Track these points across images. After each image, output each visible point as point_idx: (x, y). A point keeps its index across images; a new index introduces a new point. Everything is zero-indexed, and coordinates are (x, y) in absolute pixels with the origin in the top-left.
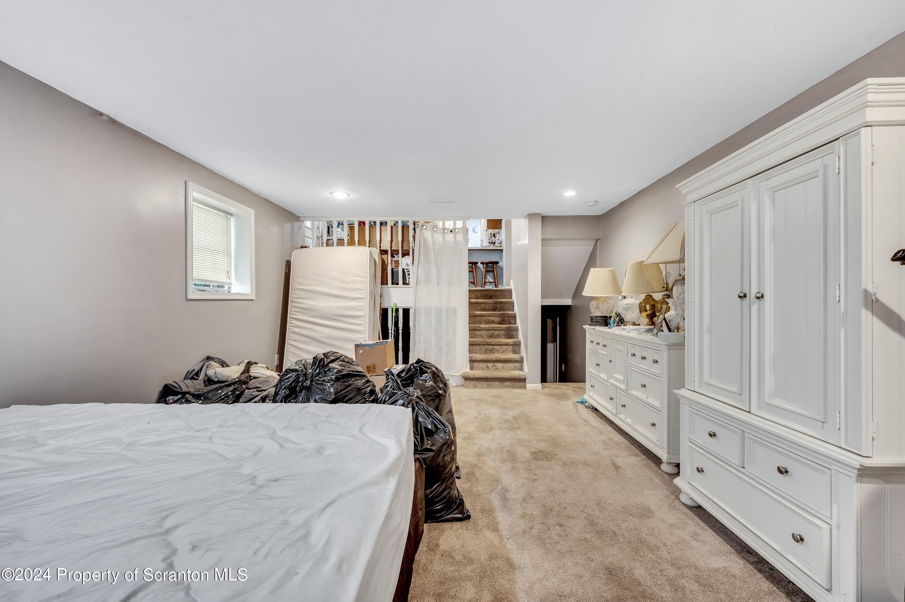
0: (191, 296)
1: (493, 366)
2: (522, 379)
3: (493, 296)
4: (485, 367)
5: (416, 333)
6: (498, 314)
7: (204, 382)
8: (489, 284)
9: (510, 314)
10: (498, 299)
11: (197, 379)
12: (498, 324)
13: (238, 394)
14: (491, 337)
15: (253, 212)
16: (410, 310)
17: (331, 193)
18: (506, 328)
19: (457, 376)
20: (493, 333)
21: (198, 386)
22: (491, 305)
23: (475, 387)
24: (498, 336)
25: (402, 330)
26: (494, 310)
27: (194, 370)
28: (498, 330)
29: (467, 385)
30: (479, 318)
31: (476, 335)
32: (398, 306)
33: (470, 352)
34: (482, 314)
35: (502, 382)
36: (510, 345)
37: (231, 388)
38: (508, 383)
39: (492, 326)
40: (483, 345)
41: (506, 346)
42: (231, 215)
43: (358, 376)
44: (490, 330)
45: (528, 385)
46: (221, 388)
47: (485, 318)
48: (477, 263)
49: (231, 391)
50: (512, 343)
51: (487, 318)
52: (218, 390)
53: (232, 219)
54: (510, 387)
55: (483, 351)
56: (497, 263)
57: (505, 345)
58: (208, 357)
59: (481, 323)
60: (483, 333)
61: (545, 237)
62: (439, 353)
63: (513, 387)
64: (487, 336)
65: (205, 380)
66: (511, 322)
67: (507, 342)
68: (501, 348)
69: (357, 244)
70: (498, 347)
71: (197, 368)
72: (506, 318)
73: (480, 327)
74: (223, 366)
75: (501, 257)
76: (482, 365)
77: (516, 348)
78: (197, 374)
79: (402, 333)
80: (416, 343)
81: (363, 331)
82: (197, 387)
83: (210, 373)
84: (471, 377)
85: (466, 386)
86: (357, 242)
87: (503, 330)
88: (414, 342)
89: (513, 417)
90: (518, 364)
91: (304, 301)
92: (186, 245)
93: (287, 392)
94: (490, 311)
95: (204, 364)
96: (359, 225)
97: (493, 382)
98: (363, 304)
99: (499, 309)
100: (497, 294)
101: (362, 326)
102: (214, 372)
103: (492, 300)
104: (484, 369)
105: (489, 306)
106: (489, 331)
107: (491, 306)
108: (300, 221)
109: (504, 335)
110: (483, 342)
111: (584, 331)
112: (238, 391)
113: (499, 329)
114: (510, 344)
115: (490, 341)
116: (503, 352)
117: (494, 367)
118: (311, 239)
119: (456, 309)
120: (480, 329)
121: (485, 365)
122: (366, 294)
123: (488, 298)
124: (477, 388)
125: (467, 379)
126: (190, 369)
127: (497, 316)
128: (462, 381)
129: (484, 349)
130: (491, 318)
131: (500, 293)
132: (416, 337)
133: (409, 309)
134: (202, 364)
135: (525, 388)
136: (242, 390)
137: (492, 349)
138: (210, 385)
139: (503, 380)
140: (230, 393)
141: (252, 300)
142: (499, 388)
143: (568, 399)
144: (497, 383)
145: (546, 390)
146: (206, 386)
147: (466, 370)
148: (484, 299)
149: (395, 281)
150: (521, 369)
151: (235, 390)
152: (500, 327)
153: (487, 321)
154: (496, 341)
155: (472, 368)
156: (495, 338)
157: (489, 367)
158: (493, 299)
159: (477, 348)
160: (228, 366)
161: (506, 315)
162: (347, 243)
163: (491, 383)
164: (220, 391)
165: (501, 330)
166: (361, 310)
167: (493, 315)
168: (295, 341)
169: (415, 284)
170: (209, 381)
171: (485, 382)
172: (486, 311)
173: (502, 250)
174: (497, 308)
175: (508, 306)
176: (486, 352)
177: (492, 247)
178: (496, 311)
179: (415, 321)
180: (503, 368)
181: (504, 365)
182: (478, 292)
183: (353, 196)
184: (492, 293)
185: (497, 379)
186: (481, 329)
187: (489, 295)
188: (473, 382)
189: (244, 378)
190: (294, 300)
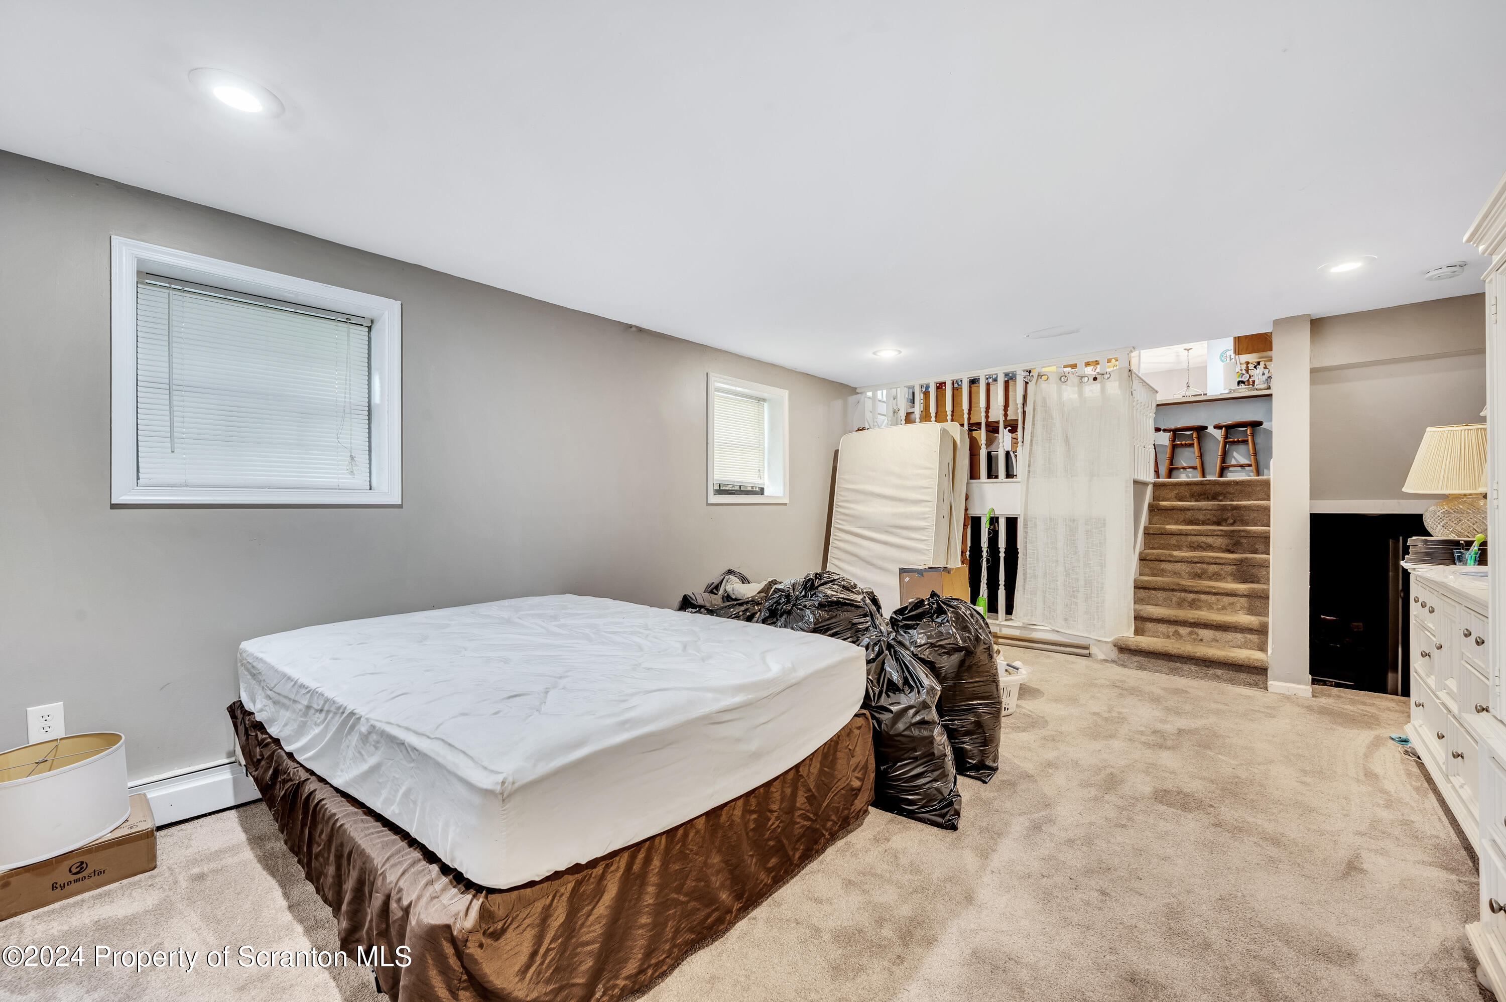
0: (711, 501)
1: (1190, 633)
2: (1256, 668)
3: (1222, 494)
4: (1171, 634)
5: (1028, 559)
6: (1221, 530)
7: (723, 598)
8: (1239, 468)
9: (1255, 532)
10: (1233, 501)
11: (717, 594)
12: (1223, 552)
13: (749, 616)
14: (1198, 576)
15: (786, 393)
16: (1018, 519)
17: (874, 353)
18: (1235, 559)
19: (1106, 642)
20: (1203, 569)
21: (716, 600)
22: (1209, 512)
23: (1141, 667)
24: (1217, 576)
25: (1005, 552)
26: (1218, 523)
27: (713, 583)
28: (1216, 564)
29: (1124, 661)
30: (1175, 538)
31: (1163, 570)
32: (997, 513)
33: (1137, 601)
34: (1181, 530)
35: (1206, 666)
36: (1241, 596)
37: (743, 608)
38: (1219, 672)
39: (1199, 555)
40: (1173, 590)
41: (1230, 598)
42: (764, 400)
43: (851, 605)
44: (1197, 562)
45: (1274, 684)
46: (733, 606)
47: (1190, 538)
48: (1206, 428)
49: (743, 611)
50: (1245, 593)
51: (1194, 538)
52: (730, 608)
53: (766, 405)
54: (1225, 680)
55: (1174, 602)
56: (1259, 423)
57: (1227, 594)
58: (729, 570)
59: (1179, 548)
60: (1178, 567)
61: (1318, 365)
62: (1071, 597)
63: (1231, 681)
64: (1190, 573)
65: (723, 596)
66: (1257, 550)
67: (1232, 589)
68: (1218, 600)
69: (933, 419)
70: (1212, 599)
71: (716, 582)
72: (1244, 541)
73: (1171, 555)
74: (743, 583)
75: (1269, 411)
76: (1163, 628)
77: (1258, 603)
78: (717, 587)
79: (1004, 557)
80: (1028, 576)
81: (927, 550)
82: (714, 602)
83: (729, 588)
84: (1133, 648)
85: (1122, 663)
86: (933, 415)
87: (1230, 564)
88: (1024, 574)
89: (1178, 729)
90: (1256, 637)
91: (852, 505)
92: (707, 443)
93: (767, 615)
94: (1208, 524)
95: (724, 578)
96: (937, 389)
97: (1182, 663)
98: (927, 509)
99: (1231, 521)
100: (1231, 490)
101: (926, 542)
102: (732, 588)
103: (1217, 503)
104: (1168, 637)
105: (1204, 515)
106: (1193, 565)
107: (1210, 514)
108: (858, 393)
109: (1231, 574)
110: (1174, 584)
111: (1406, 574)
112: (749, 612)
113: (1217, 561)
114: (1241, 593)
115: (1190, 584)
116: (1223, 609)
117: (1193, 636)
118: (885, 415)
119: (1105, 520)
120: (1171, 559)
121: (1172, 629)
122: (932, 495)
123: (1208, 499)
124: (1145, 669)
125: (1123, 649)
126: (711, 582)
127: (1221, 536)
128: (1114, 654)
129: (1174, 599)
130: (1203, 539)
131: (1238, 487)
132: (1028, 565)
133: (1016, 518)
134: (723, 577)
135: (1266, 688)
136: (754, 611)
137: (1194, 600)
138: (728, 601)
139: (1209, 664)
140: (741, 613)
141: (785, 504)
142: (1197, 677)
143: (1369, 727)
144: (1194, 668)
145: (1323, 701)
146: (724, 602)
147: (1127, 633)
148: (1196, 501)
149: (993, 473)
150: (1262, 648)
151: (746, 610)
152: (1222, 558)
153: (1195, 546)
154: (1205, 585)
155: (1137, 632)
156: (1210, 578)
157: (1180, 635)
158: (1221, 501)
159: (1159, 595)
160: (749, 583)
161: (1243, 534)
162: (920, 418)
163: (1178, 665)
164: (732, 610)
165: (1222, 564)
166: (924, 519)
167: (1210, 534)
168: (839, 559)
169: (1026, 477)
170: (727, 597)
171: (1165, 663)
172: (1198, 524)
173: (1271, 395)
174: (1226, 520)
175: (1255, 515)
176: (1180, 604)
177: (1244, 391)
178: (1224, 524)
179: (1026, 538)
180: (1215, 640)
181: (1219, 634)
182: (1183, 488)
183: (905, 352)
184: (1218, 489)
185: (1193, 659)
186: (1174, 560)
187: (1210, 494)
188: (1138, 658)
189: (758, 598)
190: (839, 504)
